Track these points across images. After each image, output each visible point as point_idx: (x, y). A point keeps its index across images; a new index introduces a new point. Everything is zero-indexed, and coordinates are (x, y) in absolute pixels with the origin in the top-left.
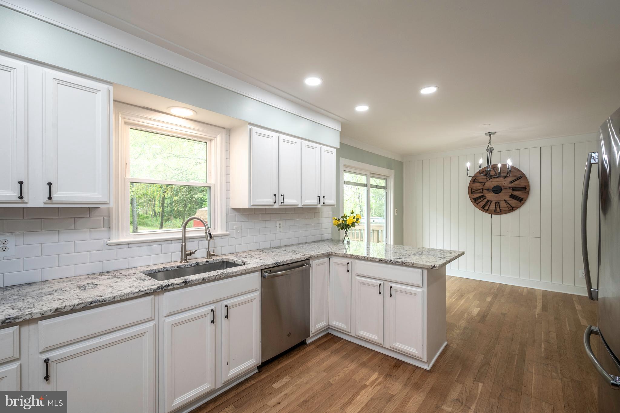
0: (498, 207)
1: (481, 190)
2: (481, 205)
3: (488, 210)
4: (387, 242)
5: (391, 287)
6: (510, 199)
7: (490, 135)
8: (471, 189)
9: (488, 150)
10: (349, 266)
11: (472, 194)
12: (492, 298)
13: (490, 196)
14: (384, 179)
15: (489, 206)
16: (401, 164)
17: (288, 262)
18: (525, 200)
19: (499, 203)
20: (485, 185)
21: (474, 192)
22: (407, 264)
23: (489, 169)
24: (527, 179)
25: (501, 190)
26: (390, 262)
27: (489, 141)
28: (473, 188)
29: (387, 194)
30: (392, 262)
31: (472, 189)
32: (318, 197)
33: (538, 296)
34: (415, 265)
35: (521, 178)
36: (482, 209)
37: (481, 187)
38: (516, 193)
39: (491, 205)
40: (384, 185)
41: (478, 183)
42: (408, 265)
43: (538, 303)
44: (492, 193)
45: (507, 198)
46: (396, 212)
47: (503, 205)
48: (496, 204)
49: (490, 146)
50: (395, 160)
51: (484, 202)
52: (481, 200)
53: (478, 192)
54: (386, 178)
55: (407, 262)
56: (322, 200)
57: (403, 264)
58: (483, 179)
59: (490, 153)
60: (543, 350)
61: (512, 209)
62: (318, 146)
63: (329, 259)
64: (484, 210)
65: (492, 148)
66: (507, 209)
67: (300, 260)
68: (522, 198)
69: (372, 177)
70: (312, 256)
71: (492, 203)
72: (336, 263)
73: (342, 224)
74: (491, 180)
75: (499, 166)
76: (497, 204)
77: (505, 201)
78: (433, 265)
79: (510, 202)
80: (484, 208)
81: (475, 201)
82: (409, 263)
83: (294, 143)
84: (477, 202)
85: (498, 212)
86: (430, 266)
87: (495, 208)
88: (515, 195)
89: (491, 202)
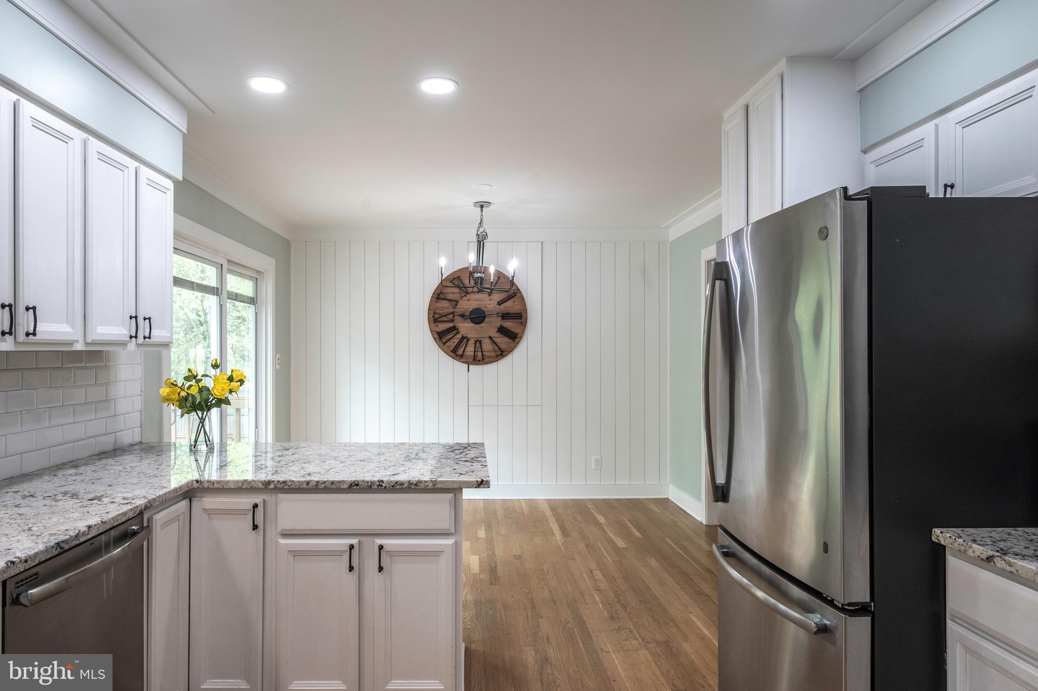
0: (480, 350)
1: (451, 316)
2: (451, 346)
3: (462, 356)
4: (258, 438)
5: (381, 547)
6: (498, 335)
7: (482, 207)
8: (432, 312)
9: (478, 235)
10: (260, 511)
11: (435, 322)
12: (486, 530)
13: (466, 328)
14: (250, 278)
15: (465, 349)
16: (286, 244)
17: (94, 533)
18: (521, 338)
19: (480, 342)
20: (458, 306)
21: (439, 320)
22: (422, 485)
23: (479, 275)
24: (523, 298)
25: (485, 317)
26: (380, 485)
27: (480, 220)
28: (436, 311)
29: (259, 314)
30: (384, 485)
31: (434, 313)
32: (131, 317)
33: (545, 511)
34: (439, 486)
35: (515, 295)
36: (452, 354)
37: (451, 310)
38: (508, 324)
39: (467, 346)
40: (251, 293)
41: (446, 301)
42: (423, 487)
43: (551, 525)
44: (469, 322)
45: (493, 333)
46: (277, 361)
47: (487, 346)
48: (475, 344)
49: (481, 230)
50: (275, 233)
51: (456, 340)
52: (451, 336)
53: (444, 319)
54: (256, 277)
55: (421, 482)
56: (144, 329)
57: (413, 487)
58: (453, 292)
59: (482, 243)
60: (600, 605)
61: (501, 354)
62: (132, 164)
63: (190, 501)
64: (457, 356)
65: (484, 233)
66: (493, 354)
67: (124, 519)
68: (515, 334)
69: (230, 271)
70: (154, 499)
71: (469, 342)
72: (209, 512)
73: (190, 399)
74: (468, 295)
75: (492, 270)
76: (477, 345)
77: (490, 338)
78: (480, 480)
79: (497, 340)
80: (456, 353)
81: (441, 337)
82: (426, 482)
83: (64, 139)
84: (444, 341)
85: (479, 361)
86: (474, 482)
87: (475, 351)
88: (505, 328)
89: (468, 340)
